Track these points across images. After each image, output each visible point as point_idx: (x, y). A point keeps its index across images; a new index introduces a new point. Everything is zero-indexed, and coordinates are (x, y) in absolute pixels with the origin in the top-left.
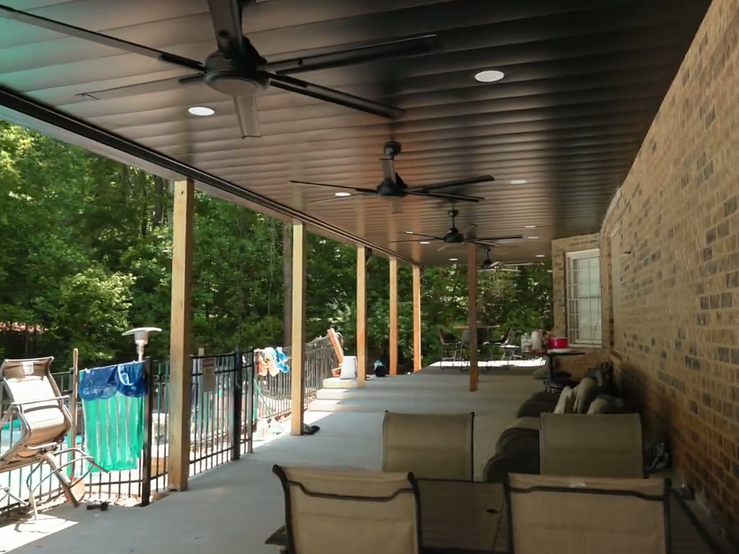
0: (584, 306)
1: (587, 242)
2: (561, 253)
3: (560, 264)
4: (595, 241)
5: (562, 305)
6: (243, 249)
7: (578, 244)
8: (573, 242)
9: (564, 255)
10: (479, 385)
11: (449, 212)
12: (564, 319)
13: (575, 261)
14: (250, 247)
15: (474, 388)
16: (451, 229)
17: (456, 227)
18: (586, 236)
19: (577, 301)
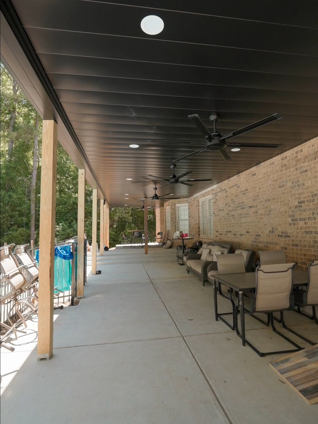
0: (181, 223)
1: (184, 201)
2: (174, 205)
3: (173, 208)
4: (187, 201)
5: (174, 223)
6: (10, 196)
7: (181, 201)
8: (179, 201)
9: (175, 205)
10: (148, 252)
11: (154, 188)
12: (175, 228)
13: (178, 207)
14: (15, 196)
15: (146, 253)
16: (155, 194)
17: (156, 194)
18: (184, 199)
19: (179, 221)
